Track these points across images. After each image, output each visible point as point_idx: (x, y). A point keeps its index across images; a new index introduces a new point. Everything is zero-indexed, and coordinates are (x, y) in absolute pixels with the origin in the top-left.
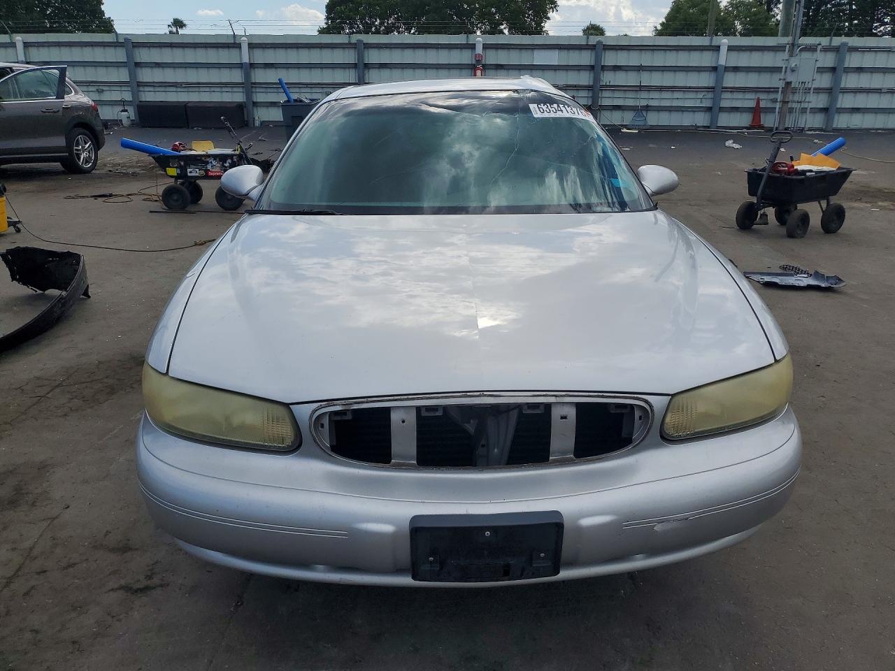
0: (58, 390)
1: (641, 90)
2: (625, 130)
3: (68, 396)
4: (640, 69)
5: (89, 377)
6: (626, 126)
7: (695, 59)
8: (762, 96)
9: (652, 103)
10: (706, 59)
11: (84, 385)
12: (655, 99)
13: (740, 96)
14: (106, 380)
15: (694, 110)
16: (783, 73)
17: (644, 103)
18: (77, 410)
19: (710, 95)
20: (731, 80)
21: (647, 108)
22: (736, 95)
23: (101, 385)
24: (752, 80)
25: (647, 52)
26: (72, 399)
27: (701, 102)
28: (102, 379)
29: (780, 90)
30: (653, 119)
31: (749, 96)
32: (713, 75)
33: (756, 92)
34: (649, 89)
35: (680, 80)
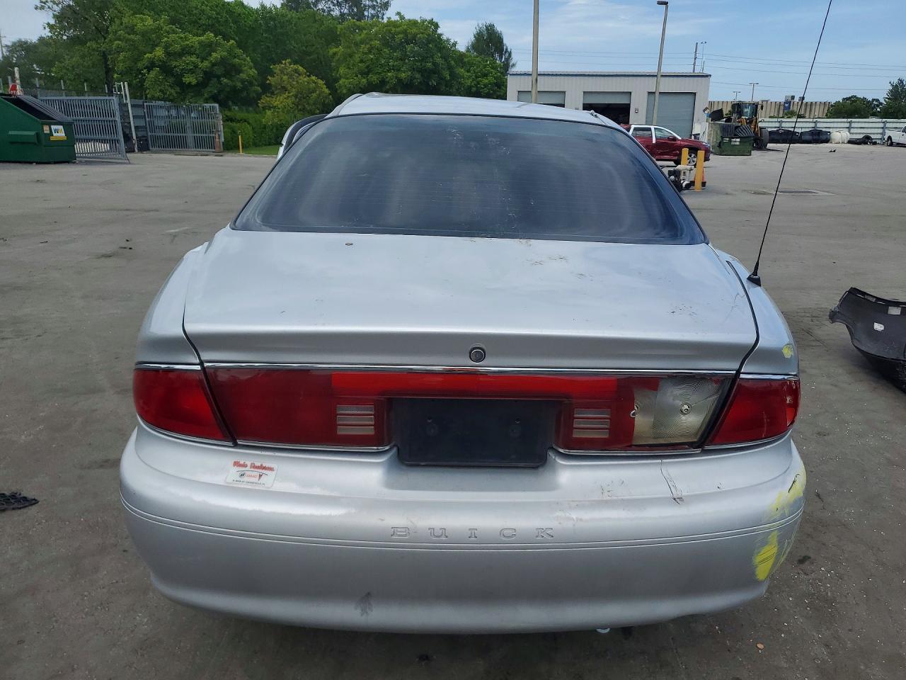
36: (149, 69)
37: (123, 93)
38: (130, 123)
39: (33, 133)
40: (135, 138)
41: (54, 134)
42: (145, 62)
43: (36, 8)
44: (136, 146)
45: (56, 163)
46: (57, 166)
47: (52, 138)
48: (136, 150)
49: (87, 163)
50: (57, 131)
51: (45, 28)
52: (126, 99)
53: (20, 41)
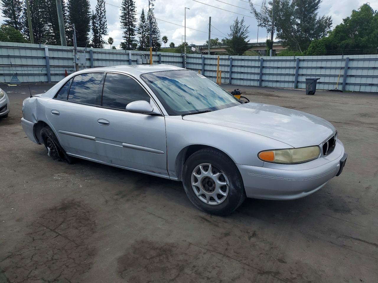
1: (12, 67)
2: (9, 85)
4: (8, 57)
6: (9, 83)
7: (34, 53)
8: (67, 69)
9: (18, 72)
10: (40, 54)
12: (20, 71)
13: (58, 69)
15: (39, 75)
16: (74, 60)
17: (15, 72)
19: (45, 69)
20: (52, 62)
21: (17, 75)
22: (56, 69)
24: (61, 63)
25: (11, 49)
27: (42, 72)
29: (75, 66)
30: (21, 79)
31: (62, 69)
32: (44, 60)
33: (64, 67)
34: (16, 66)
35: (29, 62)
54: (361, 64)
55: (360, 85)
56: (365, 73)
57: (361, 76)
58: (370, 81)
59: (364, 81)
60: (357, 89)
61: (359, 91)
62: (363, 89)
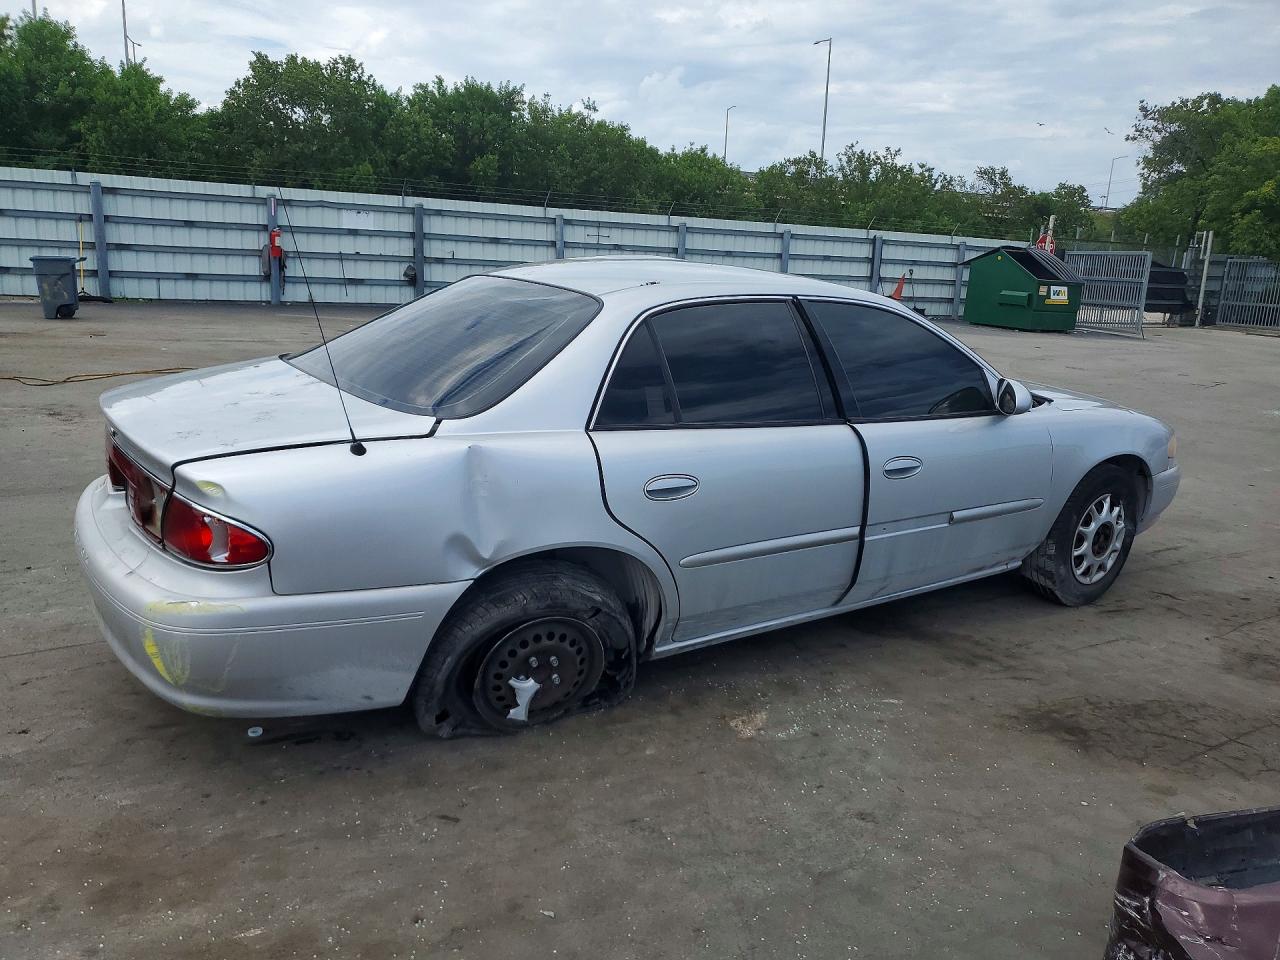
0: (1214, 743)
3: (1198, 727)
5: (1164, 744)
11: (1174, 734)
14: (1142, 728)
18: (1189, 705)
23: (1150, 724)
26: (1193, 721)
28: (1147, 732)
36: (1245, 212)
37: (1203, 246)
38: (1200, 286)
39: (1025, 294)
40: (1200, 306)
41: (1052, 297)
42: (1244, 203)
43: (1127, 139)
44: (1199, 317)
45: (1043, 331)
46: (1045, 335)
47: (1047, 301)
48: (1197, 323)
49: (1091, 334)
50: (1058, 293)
51: (1138, 164)
52: (1205, 253)
53: (1062, 186)
54: (143, 208)
55: (158, 277)
56: (164, 237)
57: (156, 250)
58: (184, 264)
59: (166, 264)
60: (148, 290)
61: (156, 297)
62: (169, 290)
